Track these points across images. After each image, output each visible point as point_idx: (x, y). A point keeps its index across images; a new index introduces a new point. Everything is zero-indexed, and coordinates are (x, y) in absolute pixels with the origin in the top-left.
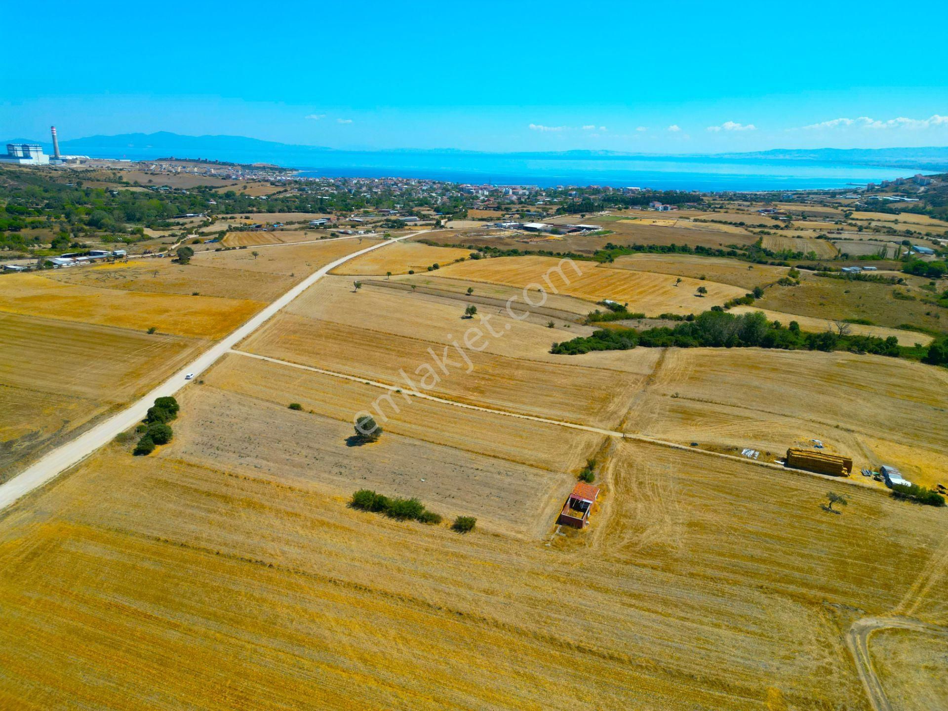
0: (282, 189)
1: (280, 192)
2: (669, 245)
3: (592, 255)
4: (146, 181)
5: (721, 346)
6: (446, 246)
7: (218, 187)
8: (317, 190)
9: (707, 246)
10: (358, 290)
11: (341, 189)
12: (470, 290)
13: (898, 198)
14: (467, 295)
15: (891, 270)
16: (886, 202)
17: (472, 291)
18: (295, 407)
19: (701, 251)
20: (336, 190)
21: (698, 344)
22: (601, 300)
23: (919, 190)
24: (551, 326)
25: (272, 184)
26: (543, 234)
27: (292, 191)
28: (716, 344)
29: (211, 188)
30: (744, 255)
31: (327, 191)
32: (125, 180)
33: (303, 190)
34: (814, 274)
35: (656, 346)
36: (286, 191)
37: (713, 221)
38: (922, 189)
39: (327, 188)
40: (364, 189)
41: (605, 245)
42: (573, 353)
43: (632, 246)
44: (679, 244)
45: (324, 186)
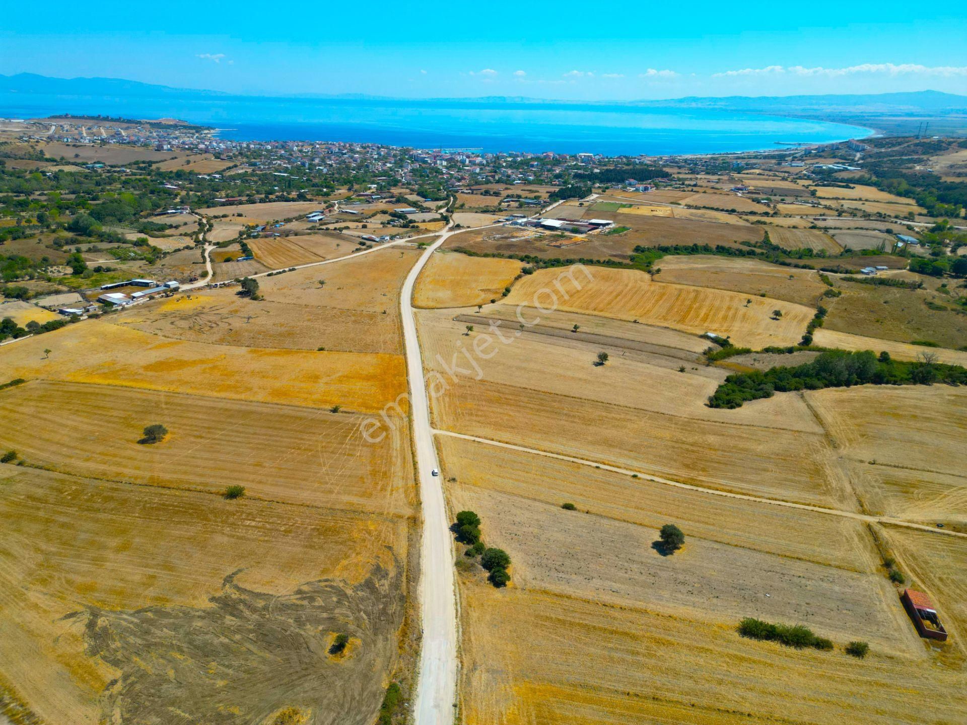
0: (231, 164)
1: (230, 168)
2: (691, 245)
3: (628, 261)
4: (73, 155)
5: (841, 385)
6: (486, 255)
7: (160, 162)
8: (270, 164)
9: (726, 245)
10: (470, 332)
11: (294, 163)
12: (576, 327)
13: (841, 167)
14: (573, 331)
15: (899, 269)
16: (831, 171)
17: (578, 328)
18: (568, 507)
19: (722, 251)
20: (289, 163)
21: (823, 386)
22: (702, 333)
23: (855, 156)
24: (682, 370)
25: (218, 156)
26: (567, 233)
27: (243, 166)
28: (838, 385)
29: (150, 163)
30: (762, 254)
31: (280, 165)
32: (47, 156)
33: (254, 165)
34: (842, 279)
35: (790, 390)
36: (236, 166)
37: (704, 207)
38: (858, 155)
39: (279, 162)
40: (317, 161)
41: (634, 247)
42: (732, 407)
43: (657, 246)
44: (701, 243)
45: (276, 160)
